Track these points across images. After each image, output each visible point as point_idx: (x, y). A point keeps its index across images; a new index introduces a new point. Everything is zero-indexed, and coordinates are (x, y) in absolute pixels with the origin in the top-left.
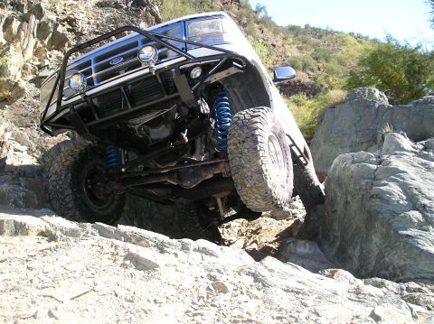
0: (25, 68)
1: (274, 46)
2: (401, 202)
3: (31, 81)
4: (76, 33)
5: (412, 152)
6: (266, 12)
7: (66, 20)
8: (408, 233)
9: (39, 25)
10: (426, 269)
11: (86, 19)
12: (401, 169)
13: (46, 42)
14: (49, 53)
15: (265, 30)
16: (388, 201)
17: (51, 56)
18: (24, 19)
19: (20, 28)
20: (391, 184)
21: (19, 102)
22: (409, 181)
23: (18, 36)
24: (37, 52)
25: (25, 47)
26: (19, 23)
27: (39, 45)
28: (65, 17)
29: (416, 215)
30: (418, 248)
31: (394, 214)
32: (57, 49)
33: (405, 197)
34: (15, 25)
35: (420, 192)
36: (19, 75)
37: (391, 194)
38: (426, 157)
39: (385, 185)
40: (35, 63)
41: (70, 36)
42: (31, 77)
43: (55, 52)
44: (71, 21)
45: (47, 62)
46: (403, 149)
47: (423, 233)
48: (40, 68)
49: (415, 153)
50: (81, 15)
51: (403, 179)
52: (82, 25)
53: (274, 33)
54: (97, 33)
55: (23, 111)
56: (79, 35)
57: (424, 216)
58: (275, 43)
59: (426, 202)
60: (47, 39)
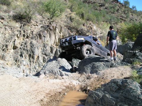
0: (20, 43)
1: (136, 20)
4: (32, 34)
6: (136, 8)
7: (32, 32)
13: (26, 37)
15: (134, 15)
17: (25, 40)
19: (19, 35)
21: (17, 49)
23: (19, 37)
25: (20, 39)
27: (24, 38)
43: (27, 39)
48: (23, 42)
50: (35, 30)
52: (34, 33)
53: (137, 15)
55: (16, 51)
58: (137, 19)
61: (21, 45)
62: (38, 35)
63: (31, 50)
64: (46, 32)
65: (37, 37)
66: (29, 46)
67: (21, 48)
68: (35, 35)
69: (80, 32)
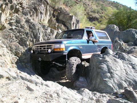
0: (6, 19)
2: (106, 70)
3: (8, 24)
4: (22, 8)
5: (112, 55)
7: (19, 3)
8: (106, 80)
9: (11, 6)
10: (109, 90)
11: (26, 3)
12: (108, 60)
13: (13, 11)
14: (14, 14)
16: (102, 70)
17: (14, 16)
18: (7, 4)
19: (5, 7)
20: (104, 65)
21: (4, 31)
22: (109, 64)
23: (5, 10)
24: (10, 14)
25: (6, 13)
26: (5, 6)
27: (11, 12)
28: (19, 2)
29: (109, 75)
30: (107, 84)
31: (104, 74)
32: (16, 13)
33: (107, 69)
34: (4, 6)
35: (111, 68)
36: (5, 22)
37: (103, 68)
38: (116, 57)
39: (103, 65)
40: (9, 18)
41: (21, 9)
42: (8, 22)
43: (16, 14)
44: (21, 4)
45: (13, 18)
46: (110, 54)
47: (110, 80)
48: (11, 19)
49: (113, 55)
50: (24, 1)
51: (108, 63)
52: (24, 5)
54: (29, 8)
55: (5, 34)
56: (23, 8)
57: (111, 75)
58: (89, 4)
59: (112, 71)
60: (13, 10)
61: (10, 24)
62: (33, 10)
63: (32, 34)
64: (43, 5)
65: (33, 12)
66: (27, 27)
67: (11, 29)
68: (28, 9)
69: (59, 12)
